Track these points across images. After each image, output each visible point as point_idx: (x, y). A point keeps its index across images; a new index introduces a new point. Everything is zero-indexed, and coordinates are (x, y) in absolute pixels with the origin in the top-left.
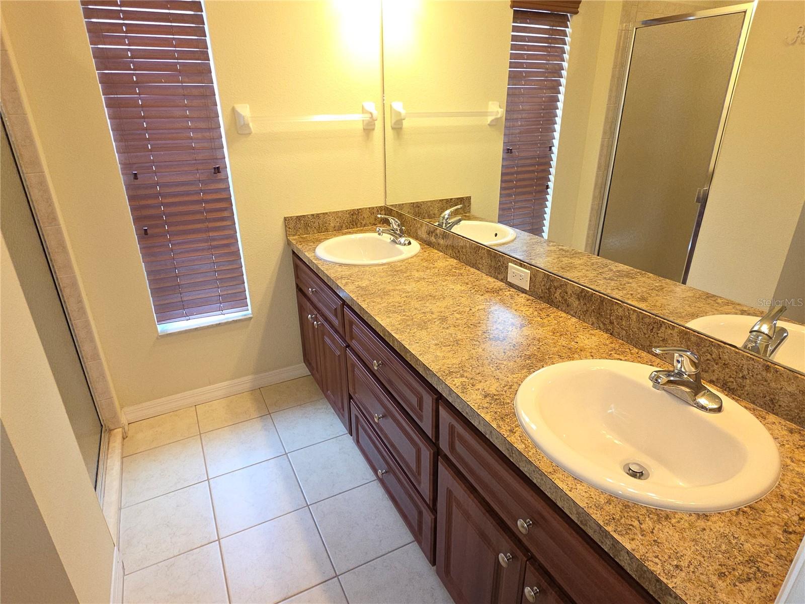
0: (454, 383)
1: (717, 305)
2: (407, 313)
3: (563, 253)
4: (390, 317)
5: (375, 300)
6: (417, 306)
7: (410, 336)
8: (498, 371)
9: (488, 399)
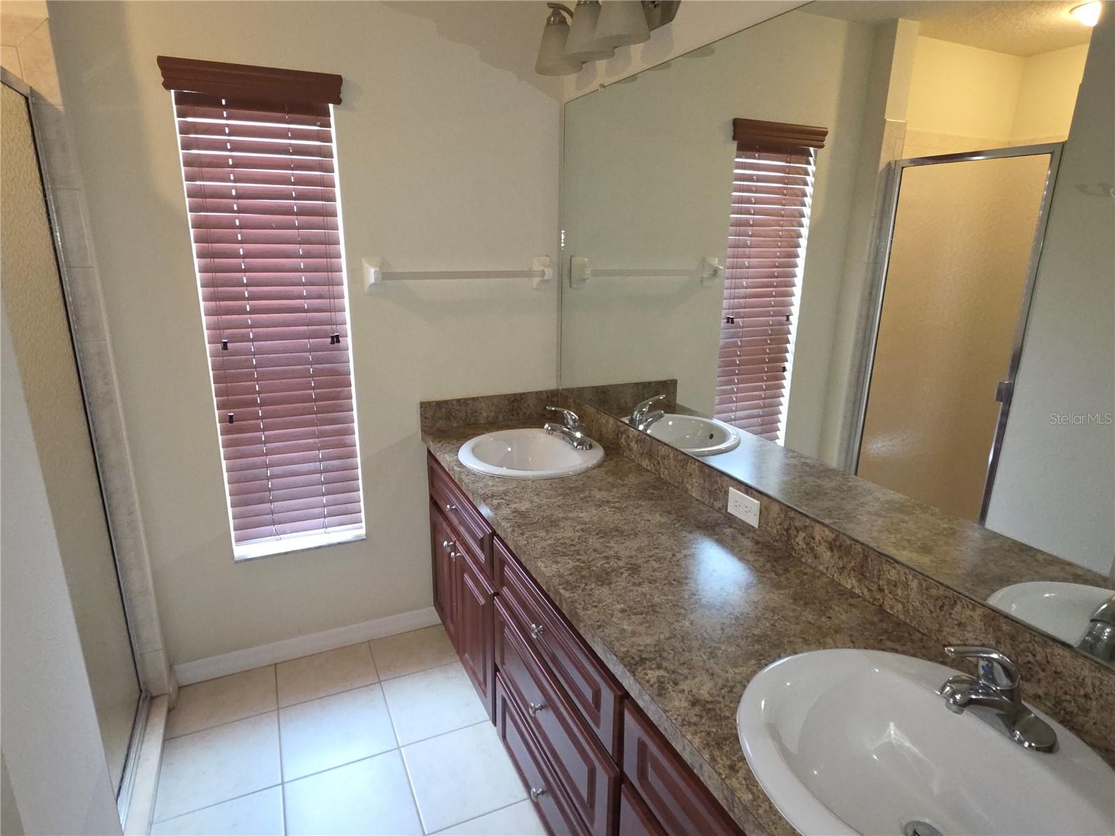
0: (647, 678)
1: (1036, 563)
2: (582, 557)
3: (808, 469)
4: (557, 562)
5: (537, 533)
6: (597, 545)
7: (585, 596)
8: (712, 661)
9: (697, 709)
